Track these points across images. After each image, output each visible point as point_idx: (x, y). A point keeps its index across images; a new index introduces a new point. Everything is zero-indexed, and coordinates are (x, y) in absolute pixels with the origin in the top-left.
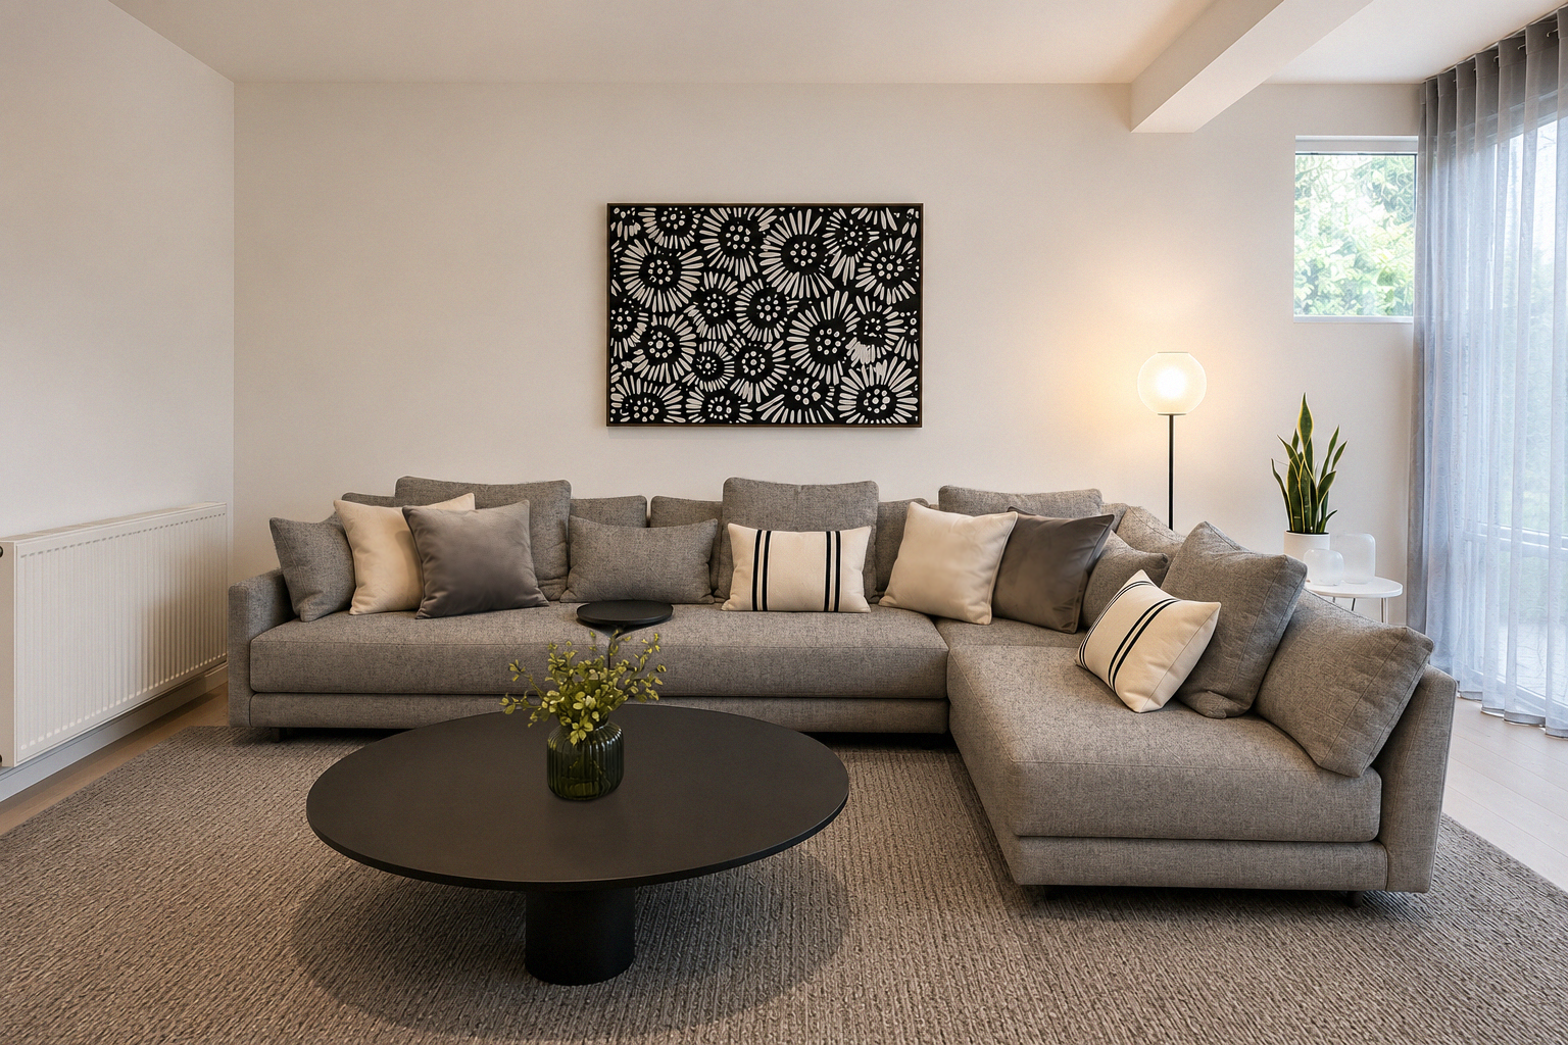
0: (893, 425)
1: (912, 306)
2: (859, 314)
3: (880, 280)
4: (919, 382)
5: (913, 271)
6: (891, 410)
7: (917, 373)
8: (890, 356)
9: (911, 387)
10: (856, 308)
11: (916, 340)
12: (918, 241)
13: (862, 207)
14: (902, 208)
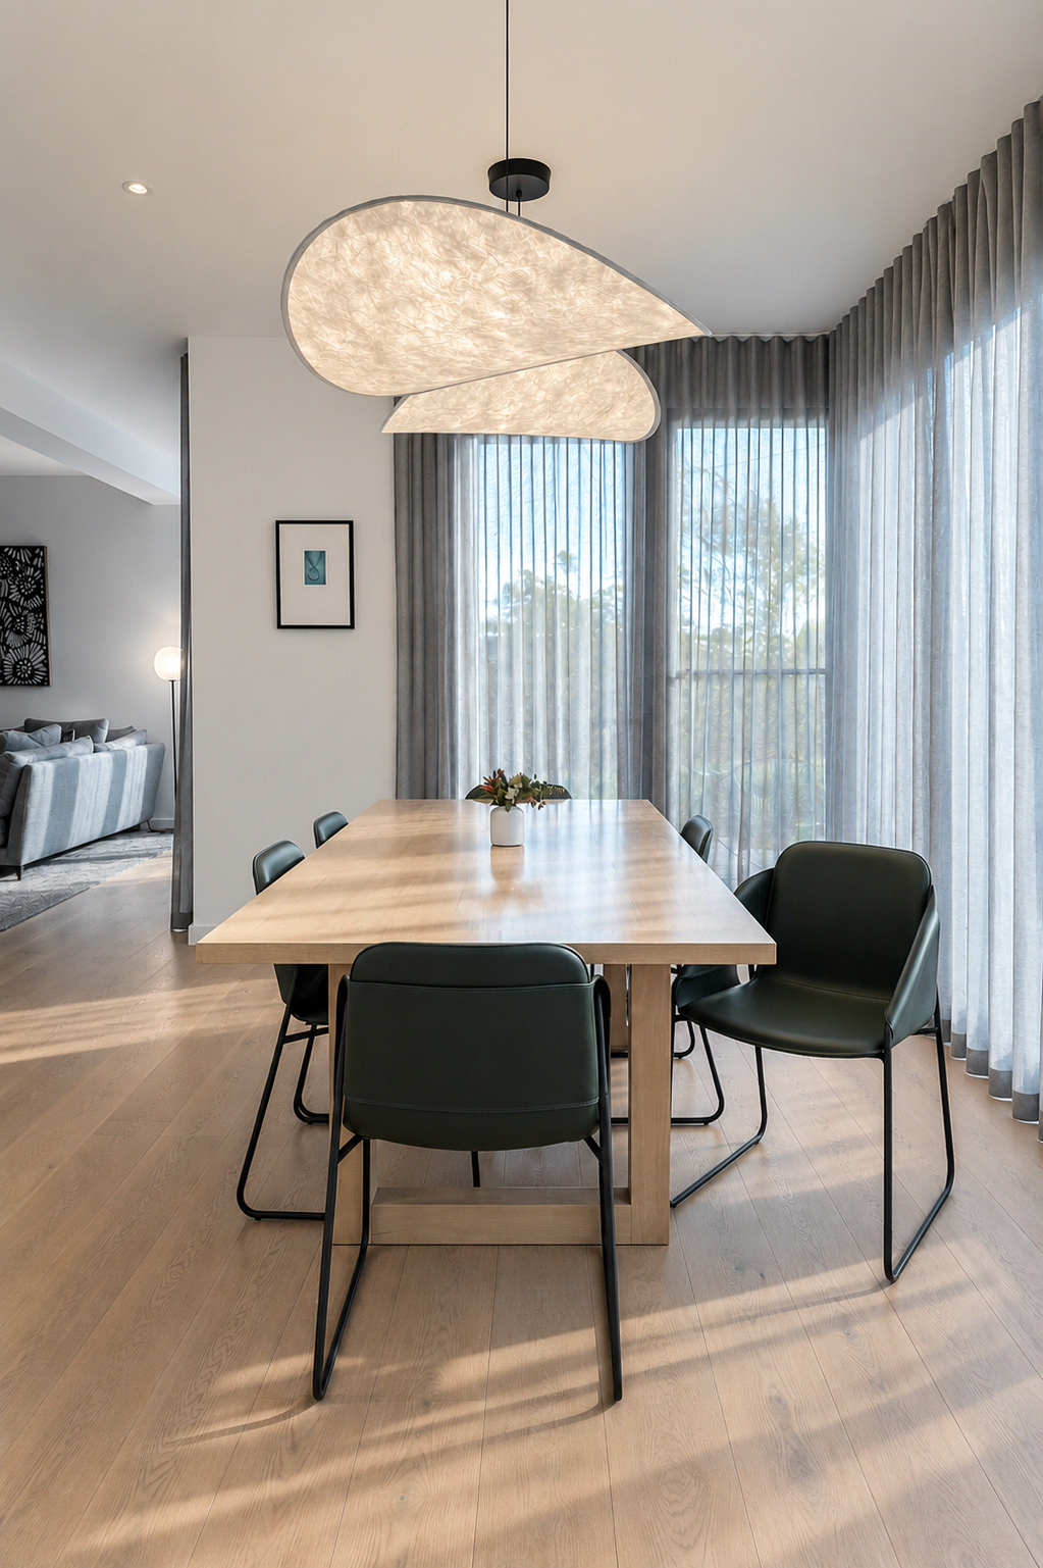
0: (33, 684)
1: (42, 609)
2: (12, 615)
3: (23, 595)
4: (47, 658)
5: (40, 588)
6: (31, 677)
7: (46, 653)
8: (29, 642)
9: (42, 662)
10: (9, 611)
11: (45, 632)
12: (43, 571)
13: (10, 547)
14: (32, 549)
